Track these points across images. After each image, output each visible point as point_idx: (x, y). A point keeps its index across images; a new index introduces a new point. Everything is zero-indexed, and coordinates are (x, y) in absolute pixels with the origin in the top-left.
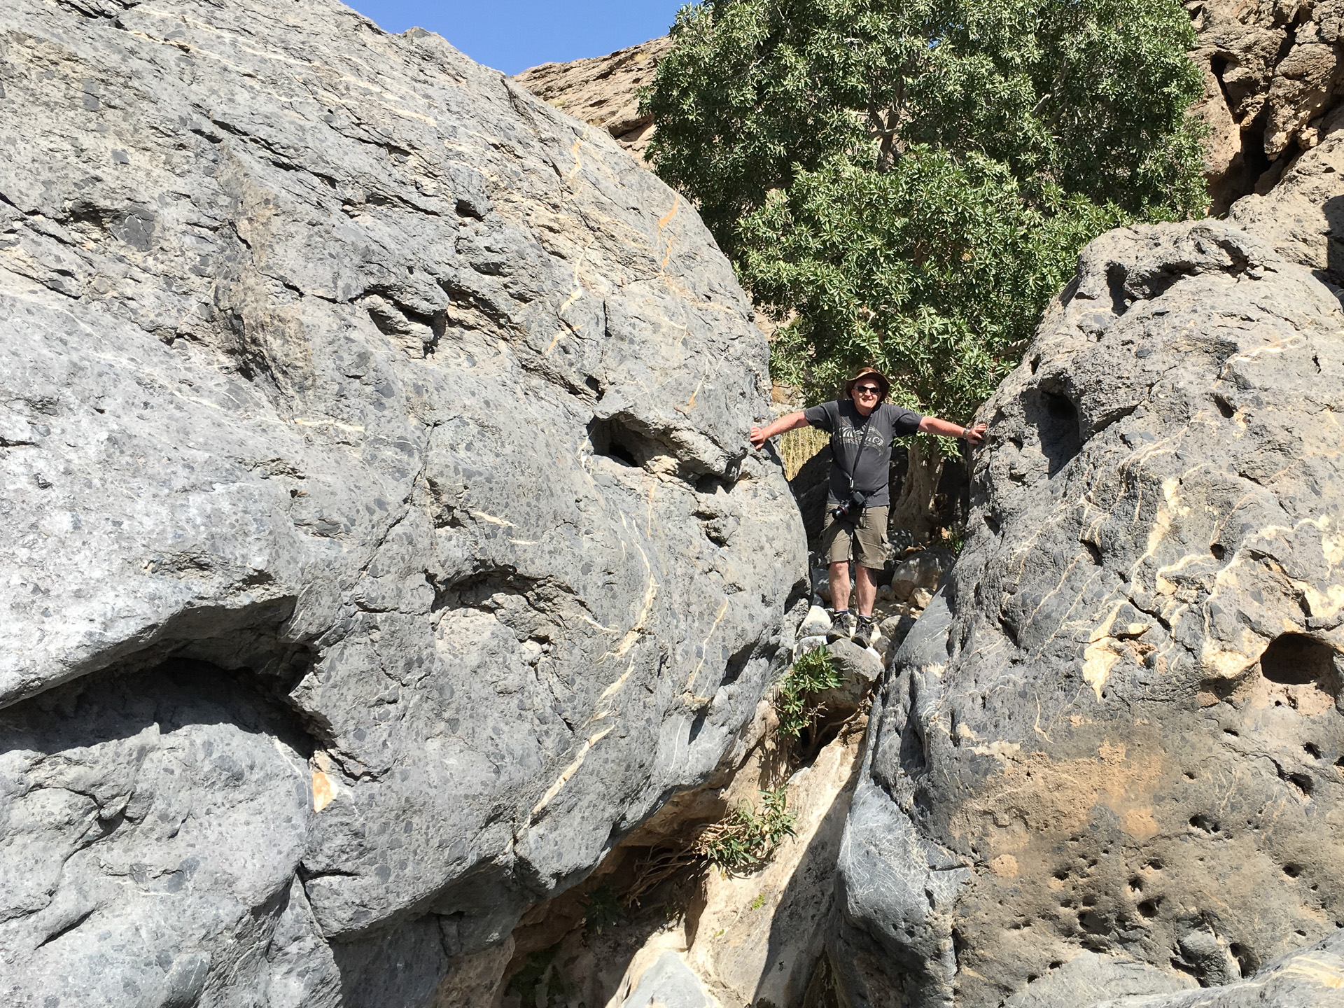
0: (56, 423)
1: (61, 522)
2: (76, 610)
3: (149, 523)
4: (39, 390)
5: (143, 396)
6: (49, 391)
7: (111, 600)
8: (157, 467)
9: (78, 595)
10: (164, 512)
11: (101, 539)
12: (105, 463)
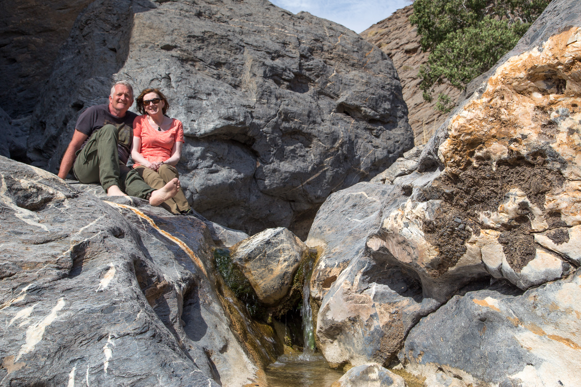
0: (210, 97)
1: (210, 111)
2: (212, 123)
3: (223, 112)
4: (207, 92)
5: (225, 94)
6: (209, 92)
7: (217, 122)
8: (225, 104)
9: (212, 121)
10: (226, 111)
11: (216, 114)
12: (217, 103)
